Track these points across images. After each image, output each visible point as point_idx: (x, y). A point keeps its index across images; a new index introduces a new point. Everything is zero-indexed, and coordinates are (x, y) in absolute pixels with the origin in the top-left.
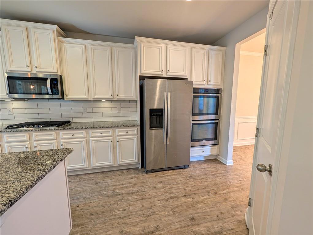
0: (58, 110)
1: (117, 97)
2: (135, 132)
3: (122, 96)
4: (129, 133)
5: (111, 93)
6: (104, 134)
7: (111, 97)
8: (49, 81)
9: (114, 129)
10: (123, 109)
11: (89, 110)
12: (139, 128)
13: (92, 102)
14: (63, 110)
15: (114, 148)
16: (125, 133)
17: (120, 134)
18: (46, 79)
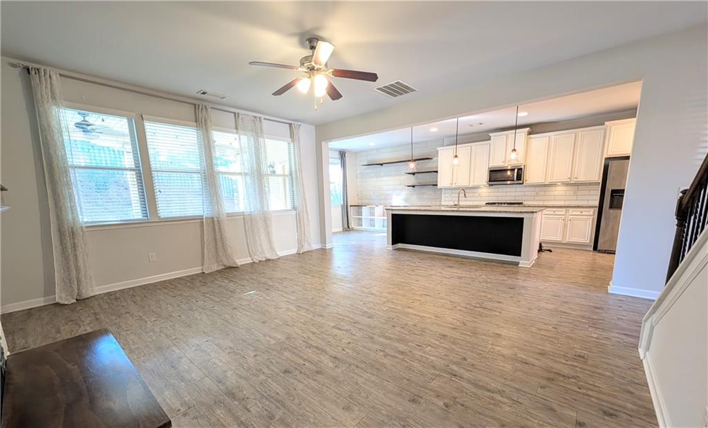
0: (513, 194)
1: (575, 180)
2: (591, 213)
3: (582, 179)
4: (584, 213)
5: (569, 177)
6: (556, 213)
7: (569, 180)
8: (516, 170)
9: (568, 209)
10: (579, 193)
11: (541, 193)
12: (597, 210)
13: (545, 185)
14: (517, 194)
15: (565, 226)
16: (579, 213)
17: (573, 213)
18: (514, 170)
